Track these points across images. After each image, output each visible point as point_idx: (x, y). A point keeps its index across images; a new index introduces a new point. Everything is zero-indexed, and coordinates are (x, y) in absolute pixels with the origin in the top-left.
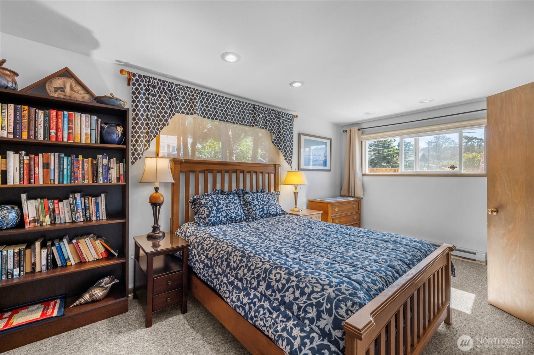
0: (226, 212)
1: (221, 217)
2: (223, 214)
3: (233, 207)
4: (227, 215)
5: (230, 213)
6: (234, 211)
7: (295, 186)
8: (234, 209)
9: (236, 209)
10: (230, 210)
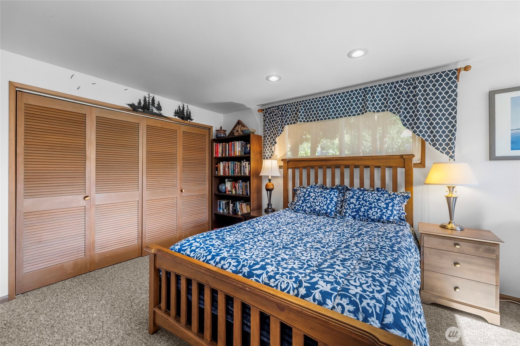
0: (311, 204)
1: (305, 207)
2: (307, 205)
3: (320, 201)
4: (311, 206)
5: (314, 205)
6: (319, 205)
7: (449, 187)
8: (320, 203)
9: (323, 203)
10: (315, 203)
